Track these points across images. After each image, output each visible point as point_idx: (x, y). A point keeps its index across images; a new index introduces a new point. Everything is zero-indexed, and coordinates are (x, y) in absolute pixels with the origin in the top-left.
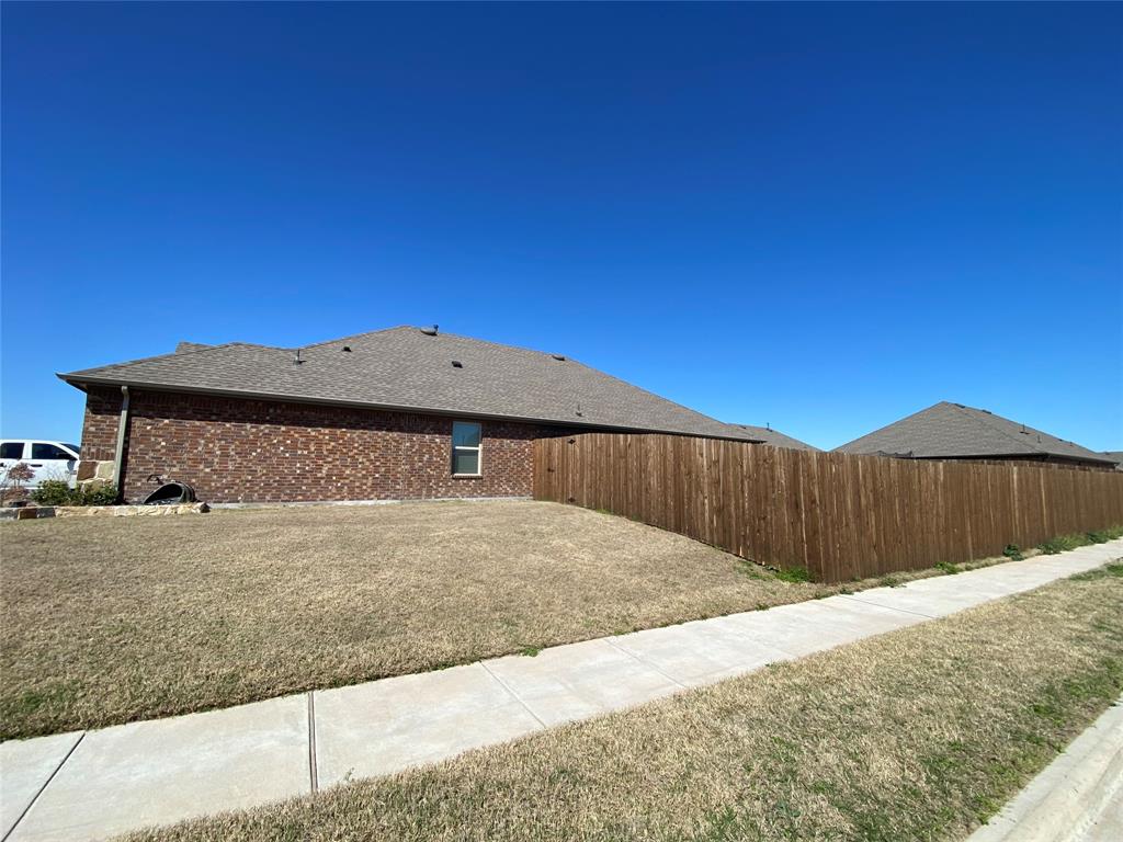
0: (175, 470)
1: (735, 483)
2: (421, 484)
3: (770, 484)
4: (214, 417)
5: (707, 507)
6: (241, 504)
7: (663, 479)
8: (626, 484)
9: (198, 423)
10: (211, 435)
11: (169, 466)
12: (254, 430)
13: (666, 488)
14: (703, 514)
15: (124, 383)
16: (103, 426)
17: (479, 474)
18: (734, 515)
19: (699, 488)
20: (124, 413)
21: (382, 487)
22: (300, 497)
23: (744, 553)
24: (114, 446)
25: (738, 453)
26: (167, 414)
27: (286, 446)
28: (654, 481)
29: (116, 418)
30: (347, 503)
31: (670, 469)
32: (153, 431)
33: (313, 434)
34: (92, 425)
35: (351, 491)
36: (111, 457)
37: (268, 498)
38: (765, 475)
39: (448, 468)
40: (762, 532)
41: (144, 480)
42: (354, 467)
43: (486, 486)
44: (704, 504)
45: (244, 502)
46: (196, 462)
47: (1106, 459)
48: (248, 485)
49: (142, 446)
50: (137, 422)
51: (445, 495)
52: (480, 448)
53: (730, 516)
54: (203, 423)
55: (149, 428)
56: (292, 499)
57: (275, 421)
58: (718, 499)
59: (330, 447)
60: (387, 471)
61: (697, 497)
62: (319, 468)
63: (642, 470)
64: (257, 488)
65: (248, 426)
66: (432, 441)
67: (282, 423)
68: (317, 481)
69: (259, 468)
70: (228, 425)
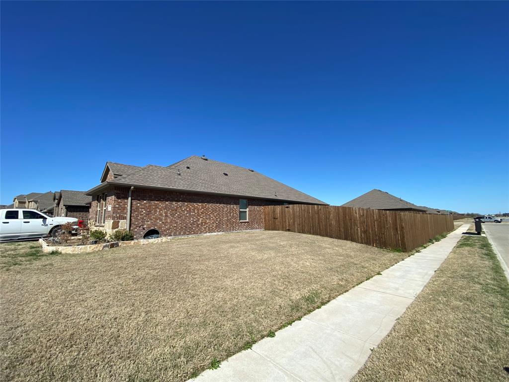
0: (149, 223)
1: (371, 222)
2: (231, 226)
3: (386, 222)
4: (162, 200)
5: (359, 231)
6: (173, 237)
7: (338, 222)
8: (319, 223)
9: (156, 202)
10: (161, 207)
11: (147, 221)
12: (176, 205)
13: (339, 224)
14: (358, 233)
15: (133, 185)
16: (121, 204)
17: (247, 220)
18: (371, 233)
19: (355, 224)
20: (130, 199)
21: (218, 228)
22: (193, 233)
23: (376, 245)
24: (126, 213)
25: (372, 213)
26: (145, 198)
27: (187, 211)
28: (333, 222)
29: (126, 201)
30: (208, 234)
31: (341, 218)
32: (140, 206)
33: (196, 206)
34: (117, 204)
35: (209, 230)
36: (125, 218)
37: (182, 233)
38: (383, 220)
39: (238, 218)
40: (383, 238)
41: (138, 228)
42: (210, 220)
43: (250, 225)
44: (358, 230)
45: (174, 235)
46: (156, 219)
47: (423, 209)
48: (175, 228)
49: (136, 213)
50: (134, 202)
51: (238, 229)
52: (247, 210)
53: (369, 233)
54: (158, 202)
55: (139, 205)
56: (190, 233)
57: (183, 201)
58: (364, 228)
59: (202, 211)
60: (220, 220)
61: (354, 228)
62: (199, 220)
63: (327, 218)
64: (178, 230)
65: (174, 203)
66: (233, 207)
67: (185, 202)
68: (198, 226)
69: (178, 221)
70: (167, 203)
